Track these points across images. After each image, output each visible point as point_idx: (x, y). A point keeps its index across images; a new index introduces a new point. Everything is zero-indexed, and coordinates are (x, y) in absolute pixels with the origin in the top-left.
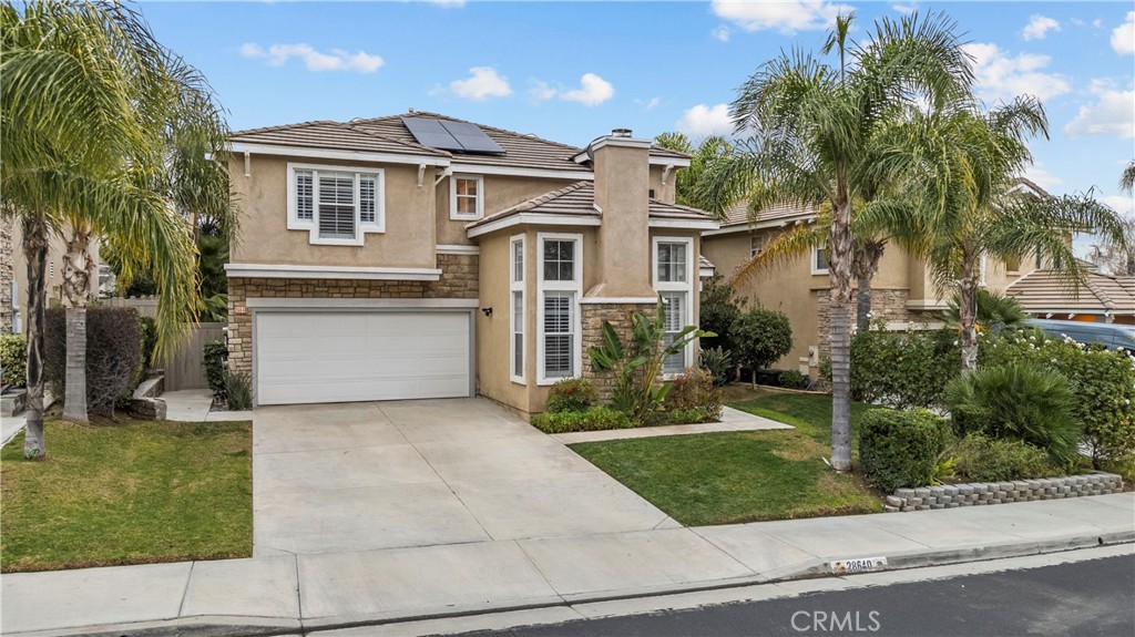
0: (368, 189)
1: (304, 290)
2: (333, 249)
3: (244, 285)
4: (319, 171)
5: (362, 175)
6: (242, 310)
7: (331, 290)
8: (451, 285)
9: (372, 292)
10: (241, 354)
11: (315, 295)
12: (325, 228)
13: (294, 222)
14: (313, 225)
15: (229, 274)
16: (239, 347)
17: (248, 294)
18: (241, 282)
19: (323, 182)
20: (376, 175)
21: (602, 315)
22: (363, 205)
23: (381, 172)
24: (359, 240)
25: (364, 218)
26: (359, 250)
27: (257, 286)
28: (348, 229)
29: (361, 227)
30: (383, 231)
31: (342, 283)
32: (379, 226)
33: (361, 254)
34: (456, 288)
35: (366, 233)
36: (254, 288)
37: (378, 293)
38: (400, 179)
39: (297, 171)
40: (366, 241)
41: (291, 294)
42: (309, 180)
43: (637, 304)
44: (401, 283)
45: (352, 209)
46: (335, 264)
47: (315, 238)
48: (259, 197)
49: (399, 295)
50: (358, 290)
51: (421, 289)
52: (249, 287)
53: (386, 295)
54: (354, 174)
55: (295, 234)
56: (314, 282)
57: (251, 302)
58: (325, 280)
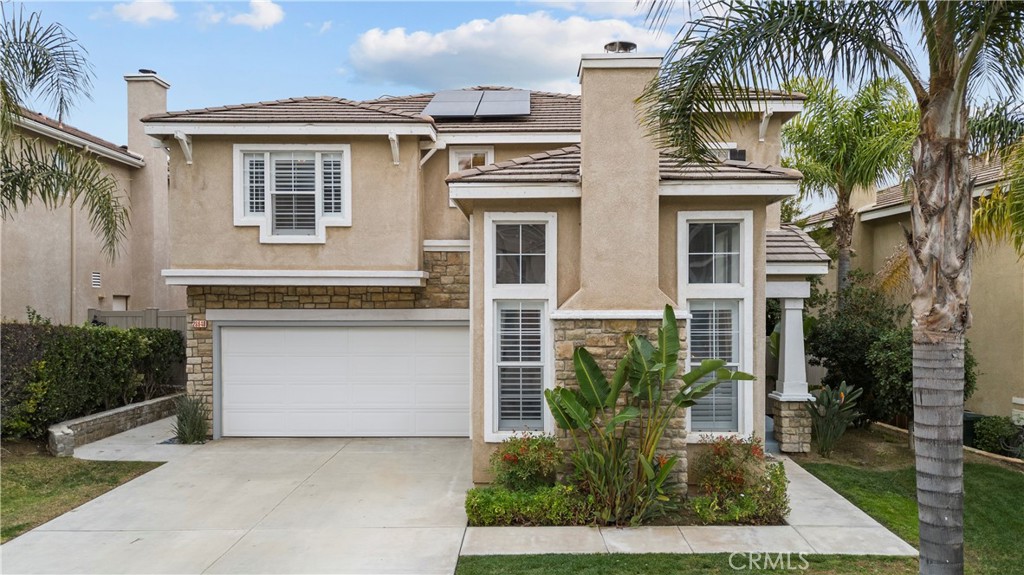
0: (332, 174)
1: (271, 300)
2: (289, 249)
3: (204, 294)
4: (272, 153)
5: (324, 154)
6: (200, 324)
7: (303, 300)
8: (451, 292)
9: (352, 302)
10: (200, 376)
11: (284, 305)
12: (281, 223)
13: (242, 216)
14: (265, 220)
15: (169, 282)
16: (198, 368)
17: (209, 305)
18: (200, 291)
19: (280, 166)
20: (340, 153)
21: (576, 337)
22: (327, 192)
23: (346, 148)
24: (320, 236)
25: (327, 208)
26: (321, 247)
27: (219, 295)
28: (308, 223)
29: (323, 219)
30: (348, 223)
31: (315, 291)
32: (344, 218)
33: (323, 253)
34: (457, 296)
35: (327, 227)
36: (215, 298)
37: (359, 303)
38: (369, 156)
39: (246, 154)
40: (328, 237)
41: (256, 304)
42: (261, 164)
43: (639, 321)
44: (386, 290)
45: (312, 197)
46: (291, 268)
47: (266, 236)
48: (203, 189)
49: (384, 305)
50: (335, 299)
51: (412, 297)
52: (209, 297)
53: (367, 305)
54: (313, 153)
55: (243, 230)
56: (282, 290)
57: (212, 315)
58: (296, 287)
